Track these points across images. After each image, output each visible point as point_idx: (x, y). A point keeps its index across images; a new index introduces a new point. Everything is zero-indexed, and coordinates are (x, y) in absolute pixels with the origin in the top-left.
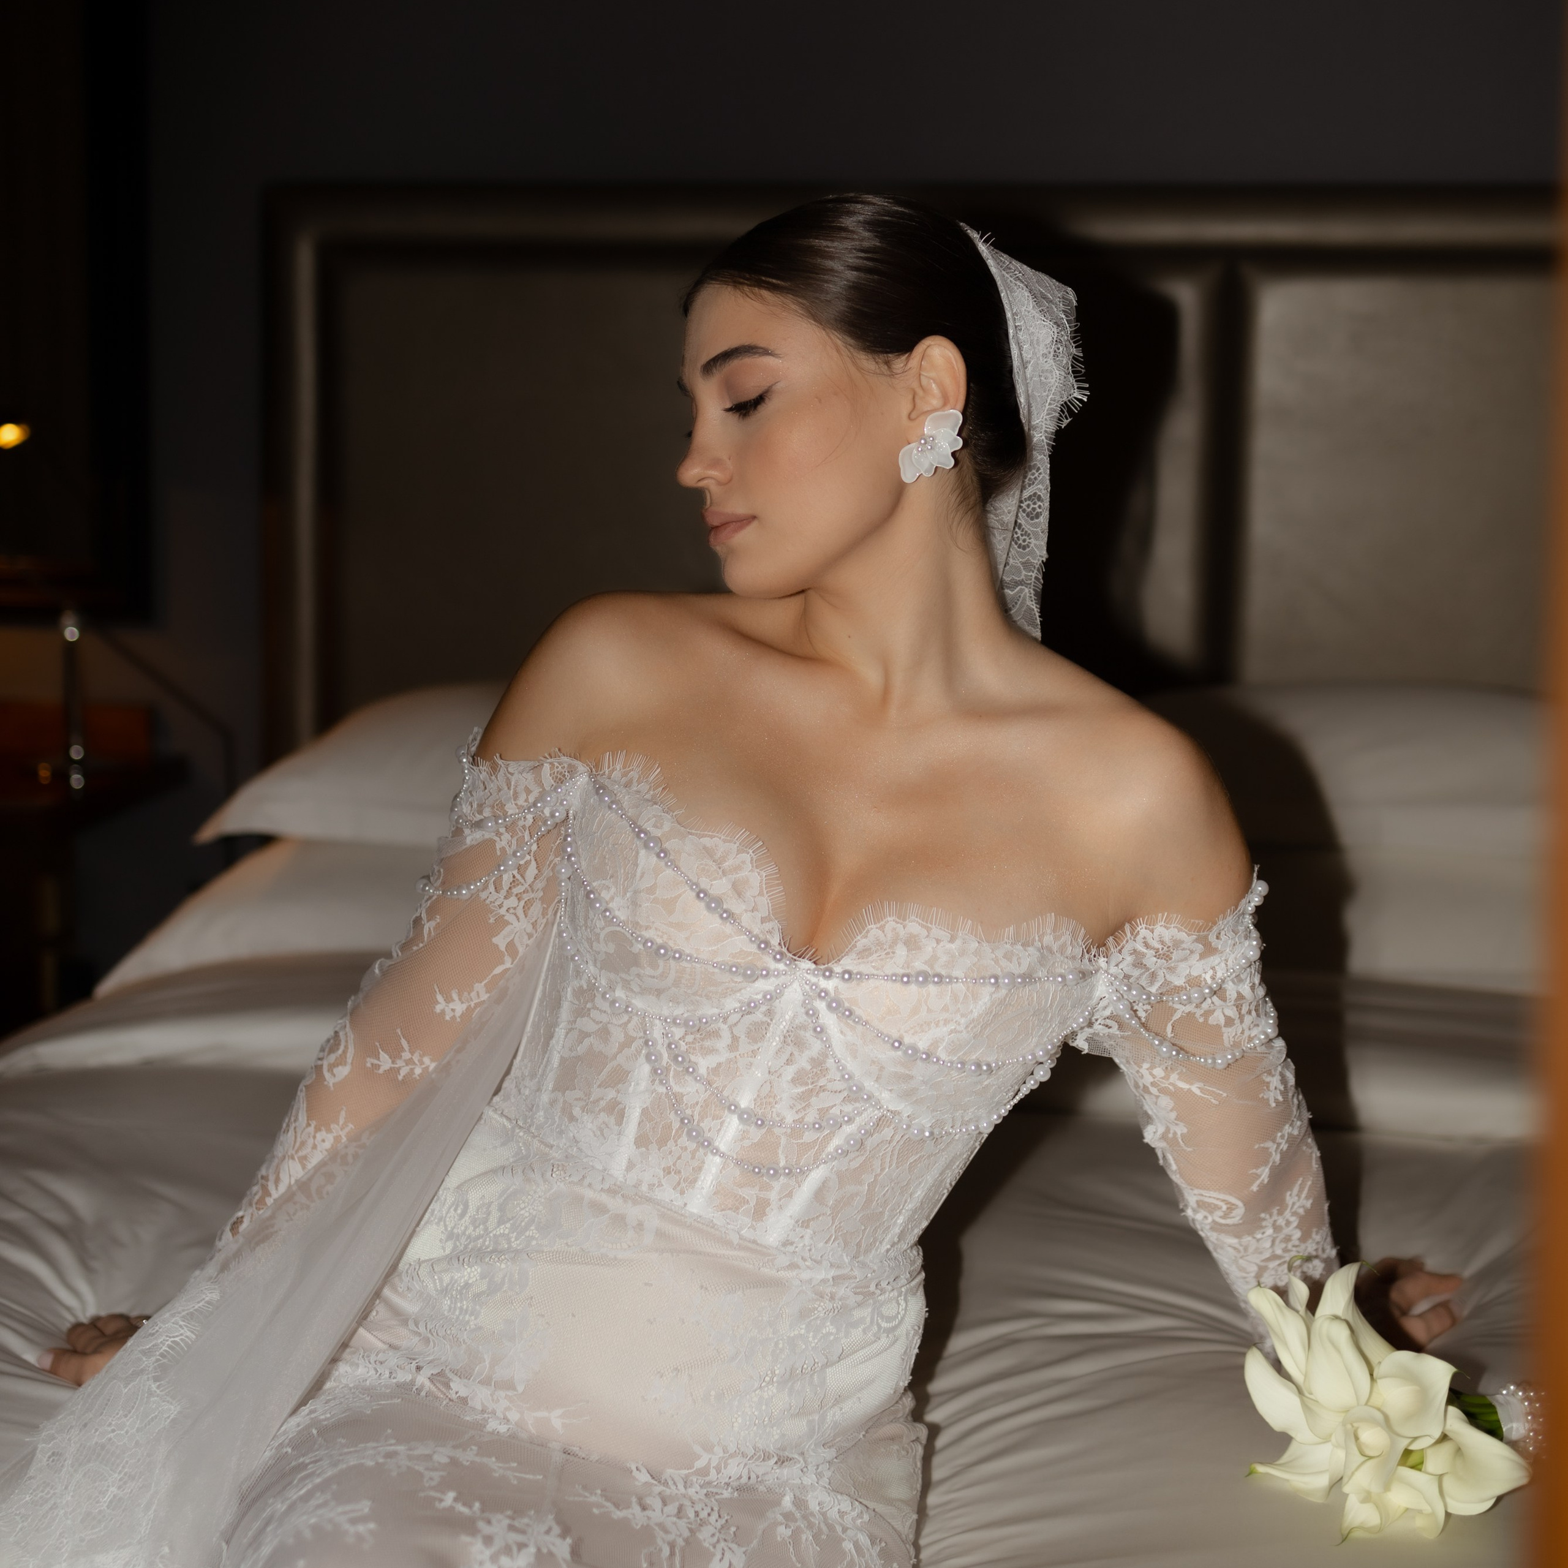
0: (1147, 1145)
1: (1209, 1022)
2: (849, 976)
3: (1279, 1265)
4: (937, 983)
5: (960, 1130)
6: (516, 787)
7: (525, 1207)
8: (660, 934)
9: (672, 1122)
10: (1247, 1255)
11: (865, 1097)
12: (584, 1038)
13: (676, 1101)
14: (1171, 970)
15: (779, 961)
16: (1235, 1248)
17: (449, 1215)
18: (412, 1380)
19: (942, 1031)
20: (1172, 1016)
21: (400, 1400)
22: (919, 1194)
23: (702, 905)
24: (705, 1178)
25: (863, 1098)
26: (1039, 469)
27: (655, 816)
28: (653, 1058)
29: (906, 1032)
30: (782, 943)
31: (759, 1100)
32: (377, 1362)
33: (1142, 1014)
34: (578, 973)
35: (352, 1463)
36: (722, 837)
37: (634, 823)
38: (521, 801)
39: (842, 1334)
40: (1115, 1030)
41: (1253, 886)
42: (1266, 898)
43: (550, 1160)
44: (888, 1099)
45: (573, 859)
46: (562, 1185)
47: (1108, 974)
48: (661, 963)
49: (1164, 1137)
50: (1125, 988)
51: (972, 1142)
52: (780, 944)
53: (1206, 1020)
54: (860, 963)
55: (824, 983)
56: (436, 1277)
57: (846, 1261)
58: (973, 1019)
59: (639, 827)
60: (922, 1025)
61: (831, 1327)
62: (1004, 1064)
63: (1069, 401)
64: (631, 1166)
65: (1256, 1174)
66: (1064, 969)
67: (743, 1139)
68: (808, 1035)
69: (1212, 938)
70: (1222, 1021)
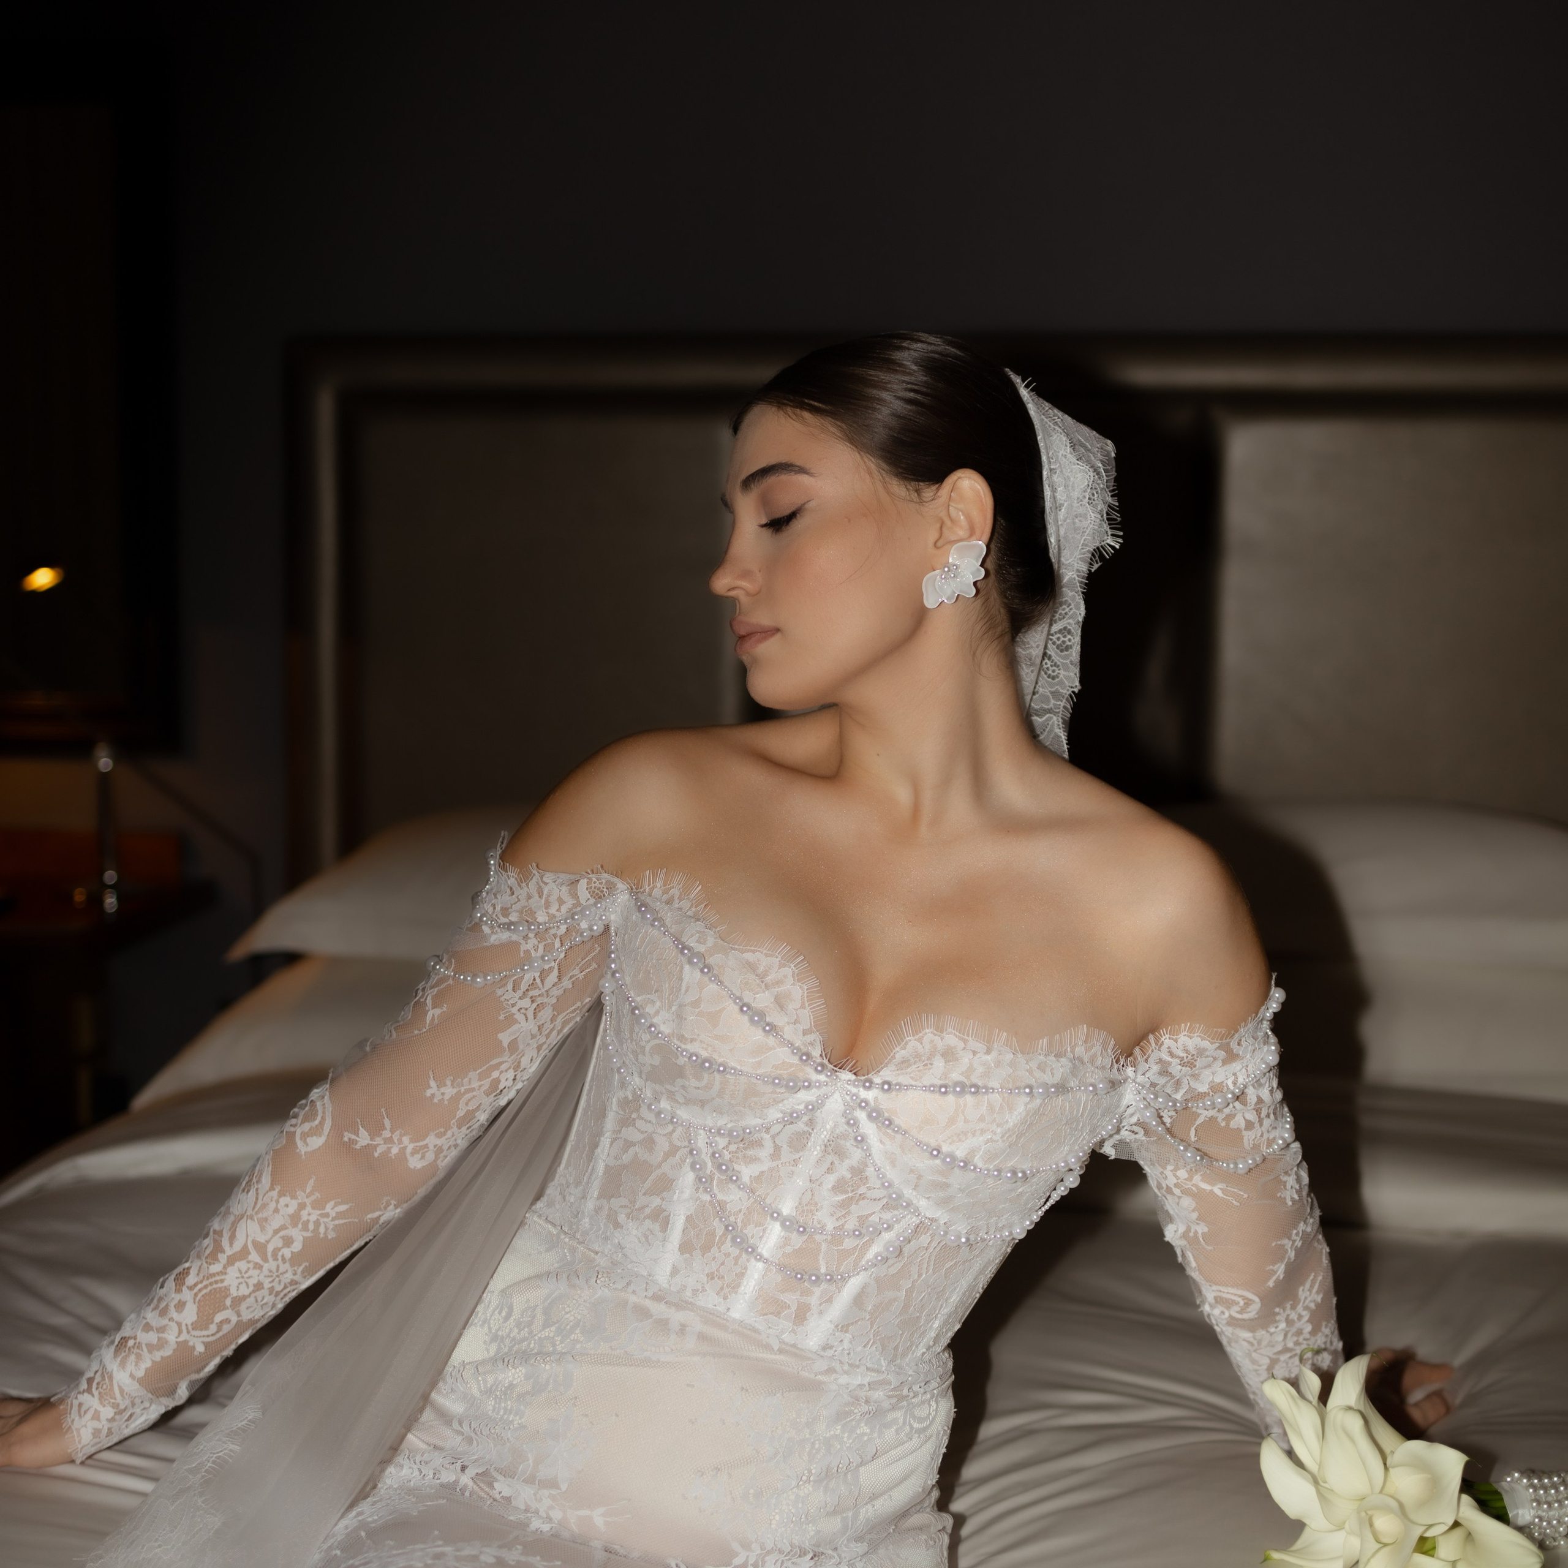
0: (1168, 1243)
1: (1231, 1126)
2: (888, 1087)
3: (1290, 1358)
4: (974, 1093)
5: (995, 1236)
6: (549, 896)
7: (570, 1311)
8: (705, 1046)
9: (715, 1229)
10: (1261, 1349)
11: (904, 1204)
12: (629, 1147)
13: (720, 1209)
14: (1196, 1077)
15: (820, 1072)
16: (1249, 1342)
17: (493, 1318)
18: (455, 1480)
19: (978, 1141)
20: (1195, 1120)
21: (445, 1501)
22: (954, 1299)
23: (746, 1018)
24: (747, 1283)
25: (902, 1205)
26: (1070, 605)
27: (698, 932)
28: (698, 1166)
29: (943, 1141)
30: (824, 1055)
31: (800, 1207)
32: (422, 1463)
33: (1167, 1120)
34: (623, 1085)
35: (401, 1565)
36: (764, 952)
37: (677, 940)
38: (553, 910)
39: (875, 1435)
40: (1141, 1136)
41: (1272, 993)
42: (1283, 1004)
43: (596, 1266)
44: (926, 1207)
45: (617, 975)
46: (606, 1290)
47: (1136, 1083)
48: (706, 1075)
49: (1185, 1236)
50: (1152, 1096)
51: (1004, 1248)
52: (821, 1055)
53: (1228, 1125)
54: (899, 1075)
55: (864, 1094)
56: (480, 1378)
57: (884, 1364)
58: (1009, 1129)
59: (683, 944)
60: (959, 1135)
61: (865, 1428)
62: (1038, 1171)
63: (1102, 547)
64: (675, 1271)
65: (1273, 1270)
66: (1095, 1079)
67: (785, 1245)
68: (848, 1144)
69: (1233, 1044)
70: (1243, 1125)
